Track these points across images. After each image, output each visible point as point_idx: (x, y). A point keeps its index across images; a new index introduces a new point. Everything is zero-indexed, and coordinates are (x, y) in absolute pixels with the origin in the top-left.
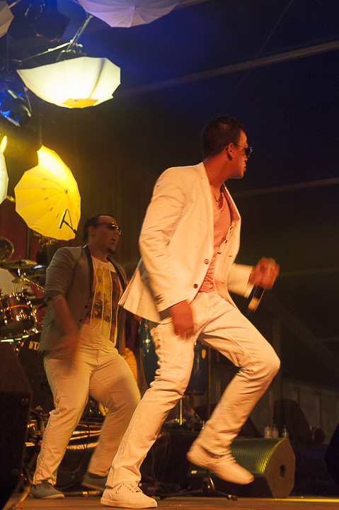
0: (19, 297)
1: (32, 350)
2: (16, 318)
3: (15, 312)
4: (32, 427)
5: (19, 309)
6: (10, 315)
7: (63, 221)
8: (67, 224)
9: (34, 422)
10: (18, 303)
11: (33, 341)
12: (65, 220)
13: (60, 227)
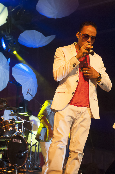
0: (10, 121)
1: (14, 142)
2: (8, 129)
3: (9, 127)
4: (12, 172)
5: (10, 126)
6: (6, 128)
7: (28, 92)
8: (29, 93)
9: (13, 170)
10: (10, 124)
11: (14, 138)
12: (29, 92)
13: (27, 95)
